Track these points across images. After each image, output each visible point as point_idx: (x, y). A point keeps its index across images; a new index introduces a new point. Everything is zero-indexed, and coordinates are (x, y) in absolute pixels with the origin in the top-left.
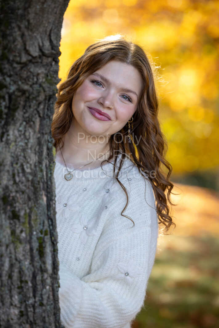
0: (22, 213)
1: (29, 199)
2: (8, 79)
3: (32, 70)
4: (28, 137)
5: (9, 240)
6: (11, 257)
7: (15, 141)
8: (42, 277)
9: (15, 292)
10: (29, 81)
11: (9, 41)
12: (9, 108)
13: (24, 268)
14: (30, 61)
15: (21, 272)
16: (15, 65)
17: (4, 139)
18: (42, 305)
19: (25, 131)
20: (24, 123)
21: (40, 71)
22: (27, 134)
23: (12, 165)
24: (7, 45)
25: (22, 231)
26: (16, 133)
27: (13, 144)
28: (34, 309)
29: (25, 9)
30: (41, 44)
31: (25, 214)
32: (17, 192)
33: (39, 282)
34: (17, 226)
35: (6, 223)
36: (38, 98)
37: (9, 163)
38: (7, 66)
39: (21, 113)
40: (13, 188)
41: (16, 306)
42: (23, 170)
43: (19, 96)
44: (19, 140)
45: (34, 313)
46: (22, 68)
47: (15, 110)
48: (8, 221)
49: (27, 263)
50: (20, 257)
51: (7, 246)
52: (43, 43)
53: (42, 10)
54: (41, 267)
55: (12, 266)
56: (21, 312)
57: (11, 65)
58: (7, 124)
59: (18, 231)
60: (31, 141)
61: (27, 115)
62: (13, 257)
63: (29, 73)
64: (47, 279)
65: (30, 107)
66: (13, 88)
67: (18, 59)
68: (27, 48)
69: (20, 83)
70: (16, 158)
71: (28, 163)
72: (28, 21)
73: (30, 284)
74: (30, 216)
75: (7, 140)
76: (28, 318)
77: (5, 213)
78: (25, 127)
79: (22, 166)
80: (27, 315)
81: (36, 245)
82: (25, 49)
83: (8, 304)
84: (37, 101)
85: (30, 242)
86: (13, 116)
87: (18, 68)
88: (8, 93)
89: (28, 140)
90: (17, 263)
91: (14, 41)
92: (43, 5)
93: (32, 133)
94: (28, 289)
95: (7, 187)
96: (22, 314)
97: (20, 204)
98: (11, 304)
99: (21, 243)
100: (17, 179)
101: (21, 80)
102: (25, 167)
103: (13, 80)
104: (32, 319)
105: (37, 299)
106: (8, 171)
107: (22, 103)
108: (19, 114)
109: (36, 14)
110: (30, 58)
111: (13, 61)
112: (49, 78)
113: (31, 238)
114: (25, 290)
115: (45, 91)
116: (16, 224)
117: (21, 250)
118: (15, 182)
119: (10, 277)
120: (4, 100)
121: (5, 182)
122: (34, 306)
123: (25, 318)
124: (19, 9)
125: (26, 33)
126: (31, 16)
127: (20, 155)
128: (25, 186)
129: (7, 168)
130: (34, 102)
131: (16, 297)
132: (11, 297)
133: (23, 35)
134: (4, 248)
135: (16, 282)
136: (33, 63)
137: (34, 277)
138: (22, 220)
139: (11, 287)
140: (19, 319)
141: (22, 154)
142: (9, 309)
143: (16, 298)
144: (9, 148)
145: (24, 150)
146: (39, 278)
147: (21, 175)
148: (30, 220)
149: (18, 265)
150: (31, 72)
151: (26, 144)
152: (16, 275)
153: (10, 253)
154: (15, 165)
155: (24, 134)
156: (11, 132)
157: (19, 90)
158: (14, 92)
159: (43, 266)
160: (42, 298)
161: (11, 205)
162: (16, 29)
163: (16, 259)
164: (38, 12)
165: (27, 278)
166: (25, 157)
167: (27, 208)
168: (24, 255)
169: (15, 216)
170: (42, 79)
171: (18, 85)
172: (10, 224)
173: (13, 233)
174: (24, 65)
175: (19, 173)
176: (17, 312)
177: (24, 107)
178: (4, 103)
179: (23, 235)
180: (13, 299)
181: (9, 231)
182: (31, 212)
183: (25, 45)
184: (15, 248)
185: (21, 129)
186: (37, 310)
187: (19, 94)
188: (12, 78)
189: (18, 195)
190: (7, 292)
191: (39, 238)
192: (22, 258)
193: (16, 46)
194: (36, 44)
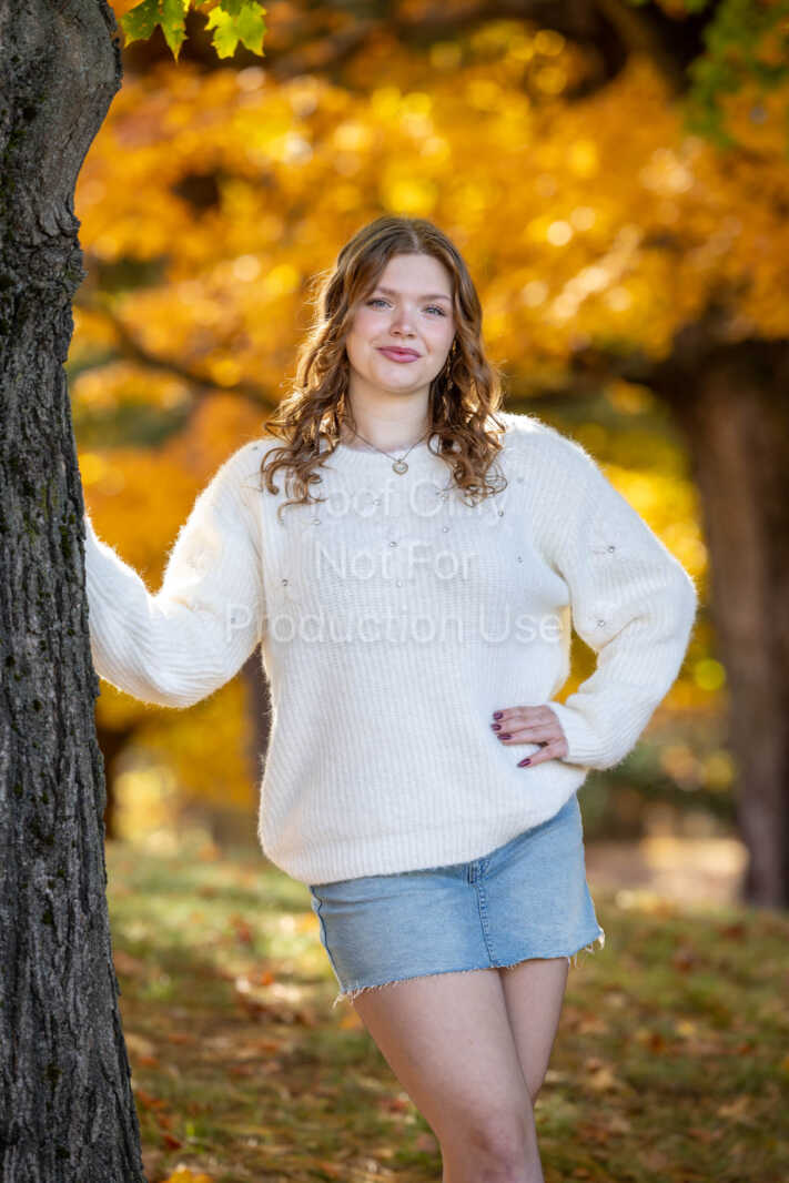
0: (38, 486)
1: (45, 465)
2: (12, 273)
3: (46, 257)
4: (41, 366)
5: (21, 528)
6: (24, 555)
7: (23, 373)
8: (70, 590)
9: (33, 610)
10: (42, 274)
11: (15, 211)
12: (13, 318)
13: (45, 574)
14: (44, 243)
15: (40, 579)
16: (23, 250)
17: (8, 368)
18: (71, 633)
19: (37, 355)
20: (36, 343)
21: (58, 260)
22: (40, 360)
23: (20, 411)
24: (12, 218)
25: (38, 515)
26: (23, 357)
27: (20, 376)
28: (61, 639)
29: (37, 160)
30: (58, 217)
31: (42, 487)
32: (28, 452)
33: (65, 598)
34: (32, 506)
35: (16, 501)
36: (55, 303)
37: (15, 406)
38: (11, 251)
39: (32, 327)
40: (23, 447)
41: (34, 633)
42: (36, 416)
43: (30, 300)
44: (28, 369)
45: (61, 645)
46: (32, 254)
47: (22, 322)
48: (18, 499)
49: (48, 565)
50: (37, 555)
51: (19, 538)
52: (60, 215)
53: (61, 162)
54: (66, 574)
55: (26, 569)
56: (42, 643)
57: (18, 251)
58: (11, 344)
59: (33, 514)
60: (46, 370)
61: (40, 330)
62: (27, 554)
63: (43, 263)
64: (76, 592)
65: (44, 316)
66: (21, 286)
67: (28, 239)
68: (41, 222)
69: (30, 278)
70: (24, 398)
71: (43, 406)
72: (41, 179)
73: (54, 600)
74: (48, 492)
75: (13, 369)
76: (52, 653)
77: (14, 484)
78: (37, 349)
79: (34, 411)
80: (50, 648)
81: (57, 538)
82: (38, 223)
83: (23, 630)
84: (54, 306)
85: (49, 534)
86: (21, 331)
87: (28, 255)
88: (13, 294)
89: (41, 370)
90: (34, 564)
91: (22, 212)
92: (62, 154)
93: (47, 360)
94: (51, 607)
95: (14, 445)
96: (43, 647)
97: (33, 472)
98: (28, 630)
99: (38, 533)
100: (28, 432)
101: (31, 274)
102: (39, 412)
103: (19, 275)
104: (58, 655)
105: (64, 623)
106: (15, 419)
107: (33, 310)
108: (28, 329)
109: (51, 167)
110: (45, 238)
111: (20, 243)
112: (70, 270)
113: (51, 527)
114: (47, 609)
115: (67, 291)
116: (29, 503)
117: (39, 545)
118: (25, 437)
119: (25, 588)
120: (9, 306)
121: (10, 436)
122: (60, 634)
123: (47, 652)
124: (27, 161)
125: (37, 199)
126: (45, 172)
127: (30, 394)
128: (40, 443)
129: (13, 414)
130: (51, 309)
131: (35, 618)
132: (27, 618)
133: (34, 201)
134: (14, 541)
135: (34, 596)
136: (49, 247)
137: (59, 590)
138: (38, 497)
139: (26, 603)
140: (40, 654)
141: (34, 392)
142: (25, 637)
143: (35, 621)
144: (15, 382)
145: (36, 386)
146: (65, 590)
147: (32, 425)
148: (48, 498)
149: (35, 568)
150: (45, 260)
151: (39, 376)
152: (33, 585)
153: (24, 549)
154: (23, 410)
155: (36, 360)
156: (16, 358)
157: (31, 288)
158: (23, 292)
159: (69, 571)
160: (71, 621)
161: (22, 473)
162: (24, 193)
163: (32, 559)
164: (54, 165)
165: (49, 590)
166: (38, 397)
167: (43, 478)
168: (42, 553)
169: (27, 491)
170: (59, 273)
171: (28, 281)
172: (22, 503)
173: (26, 516)
174: (35, 249)
175: (29, 422)
176: (36, 642)
177: (36, 316)
178: (8, 311)
179: (41, 520)
180: (31, 622)
181: (20, 514)
182: (48, 485)
183: (38, 217)
184: (31, 541)
185: (30, 352)
186: (65, 641)
187: (31, 295)
188: (18, 271)
189: (30, 458)
190: (21, 610)
191: (60, 528)
192: (41, 557)
193: (24, 219)
194: (52, 217)
